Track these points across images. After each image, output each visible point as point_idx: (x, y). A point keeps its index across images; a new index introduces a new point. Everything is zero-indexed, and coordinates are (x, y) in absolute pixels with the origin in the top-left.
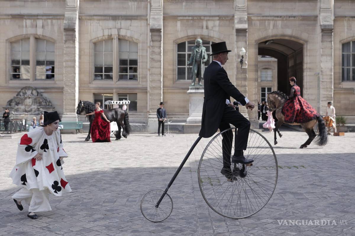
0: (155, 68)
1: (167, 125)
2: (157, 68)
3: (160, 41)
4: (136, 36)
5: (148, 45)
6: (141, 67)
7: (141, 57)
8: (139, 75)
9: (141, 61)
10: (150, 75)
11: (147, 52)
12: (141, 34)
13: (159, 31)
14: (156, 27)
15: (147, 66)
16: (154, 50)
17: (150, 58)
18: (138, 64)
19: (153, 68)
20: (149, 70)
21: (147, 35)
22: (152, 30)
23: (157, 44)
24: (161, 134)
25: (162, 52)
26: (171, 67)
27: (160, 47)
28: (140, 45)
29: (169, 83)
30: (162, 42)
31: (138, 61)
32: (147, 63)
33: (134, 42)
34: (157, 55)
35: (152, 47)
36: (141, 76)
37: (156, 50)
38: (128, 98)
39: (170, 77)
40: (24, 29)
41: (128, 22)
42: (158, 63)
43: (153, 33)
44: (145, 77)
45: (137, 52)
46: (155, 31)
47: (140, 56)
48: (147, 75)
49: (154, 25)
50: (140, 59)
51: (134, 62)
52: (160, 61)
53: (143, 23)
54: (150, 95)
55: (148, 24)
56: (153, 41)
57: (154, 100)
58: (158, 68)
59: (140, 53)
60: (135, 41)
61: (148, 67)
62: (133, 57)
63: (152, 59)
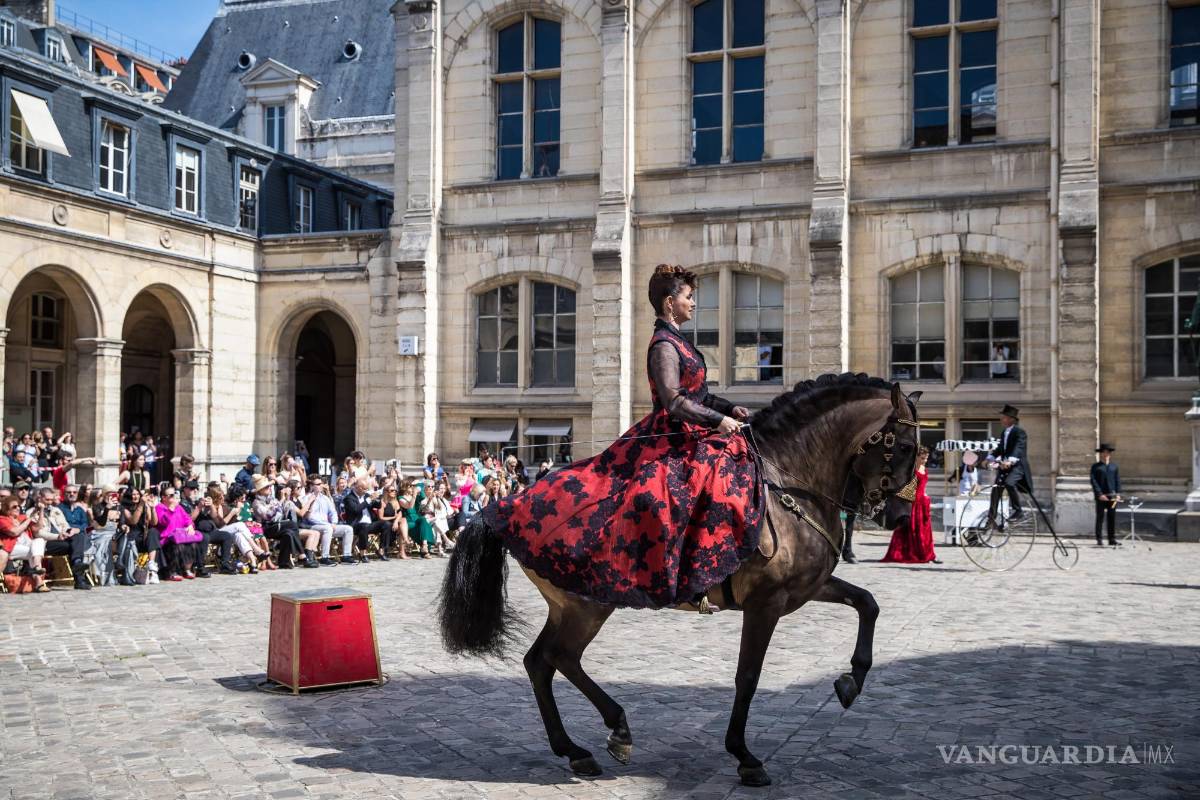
0: (1077, 342)
1: (1128, 515)
2: (1083, 343)
3: (1092, 263)
4: (1013, 253)
5: (1053, 276)
6: (1029, 341)
7: (1029, 310)
8: (1025, 364)
9: (1029, 323)
10: (1059, 363)
11: (1049, 297)
12: (1029, 247)
13: (1087, 232)
14: (1079, 220)
15: (1048, 337)
16: (1072, 290)
17: (1059, 313)
18: (1022, 333)
19: (1069, 342)
20: (1057, 350)
21: (1049, 246)
22: (1067, 233)
23: (1081, 272)
24: (1105, 542)
25: (1097, 294)
26: (1124, 340)
27: (1092, 280)
28: (1026, 279)
29: (1117, 387)
30: (1097, 265)
31: (1022, 323)
32: (1048, 328)
33: (1007, 271)
34: (1081, 303)
35: (1067, 281)
36: (1029, 368)
37: (1080, 290)
38: (989, 431)
39: (1123, 368)
41: (991, 214)
42: (1086, 329)
43: (1070, 241)
44: (1044, 371)
45: (1018, 299)
46: (1076, 237)
47: (1025, 309)
48: (1049, 364)
49: (1072, 217)
50: (1026, 319)
51: (1008, 329)
52: (1092, 323)
53: (1036, 213)
54: (1060, 423)
55: (1051, 216)
56: (1068, 264)
57: (1075, 438)
58: (1087, 343)
59: (1026, 301)
60: (1011, 266)
61: (1053, 341)
62: (1005, 312)
63: (1067, 316)
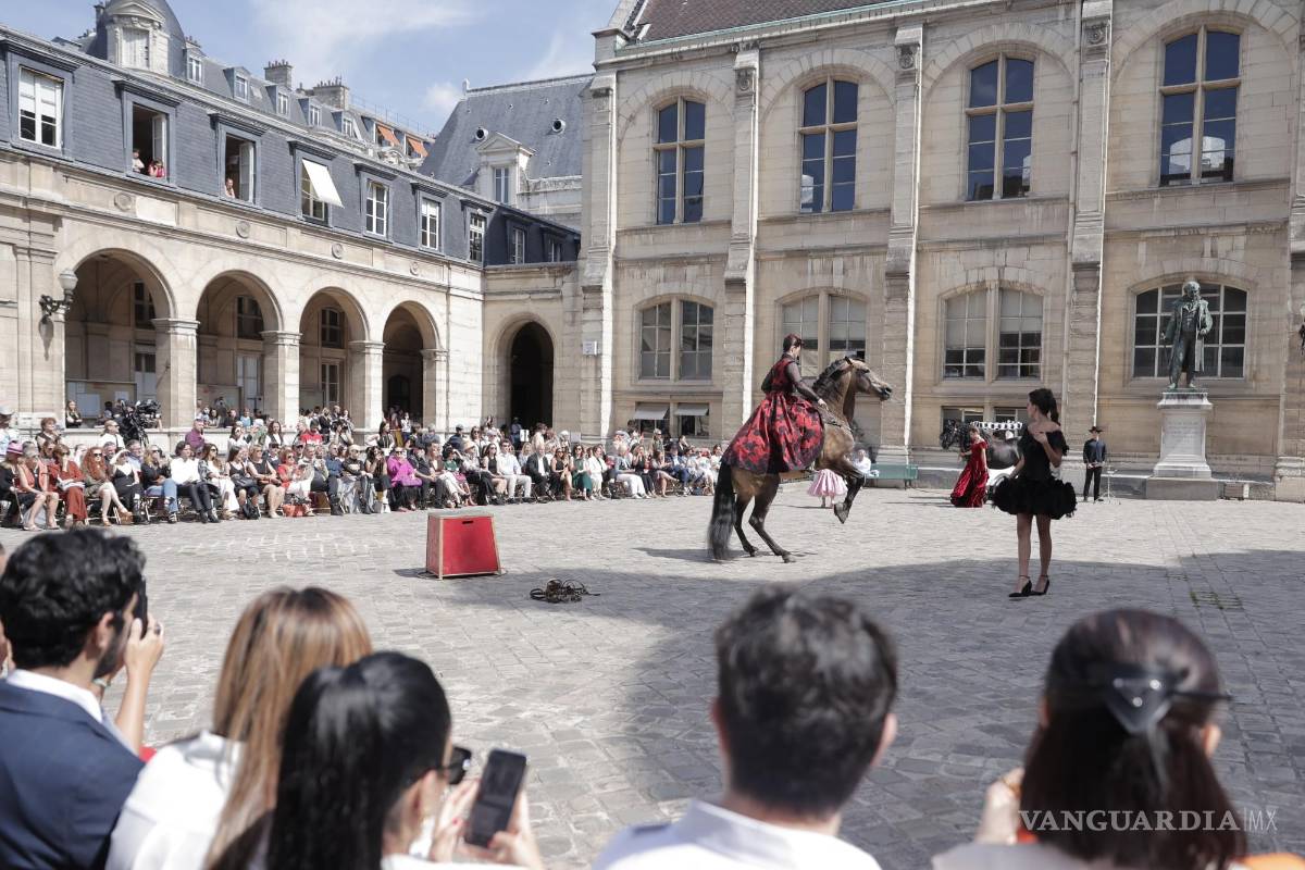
0: (1082, 350)
1: (1106, 478)
2: (1087, 350)
3: (1096, 290)
4: (1039, 282)
5: (1067, 299)
6: (1048, 349)
7: (1049, 326)
8: (1044, 366)
9: (1048, 334)
10: (1069, 365)
11: (1063, 315)
12: (1051, 278)
13: (1094, 266)
14: (1088, 258)
15: (1062, 346)
16: (1080, 310)
17: (1070, 328)
18: (1043, 343)
19: (1076, 350)
20: (1067, 354)
21: (1065, 277)
22: (1077, 267)
23: (1087, 296)
24: (1091, 499)
25: (1099, 314)
26: (1119, 349)
27: (1096, 303)
28: (1047, 301)
29: (1112, 384)
30: (1100, 291)
31: (1043, 336)
32: (1062, 339)
33: (1035, 295)
34: (1085, 320)
35: (1077, 304)
36: (1047, 369)
37: (1086, 311)
38: (1016, 416)
39: (1117, 370)
40: (809, 277)
41: (1024, 251)
42: (1089, 341)
43: (1080, 274)
44: (1058, 372)
45: (1041, 317)
46: (1085, 269)
47: (1046, 324)
48: (1062, 366)
49: (1082, 255)
50: (1046, 332)
51: (1033, 339)
52: (1095, 335)
53: (1057, 251)
54: (1067, 411)
55: (1068, 254)
56: (1078, 290)
57: (1077, 421)
58: (1090, 350)
59: (1047, 318)
60: (1036, 292)
61: (1065, 349)
62: (1031, 327)
63: (1075, 330)
